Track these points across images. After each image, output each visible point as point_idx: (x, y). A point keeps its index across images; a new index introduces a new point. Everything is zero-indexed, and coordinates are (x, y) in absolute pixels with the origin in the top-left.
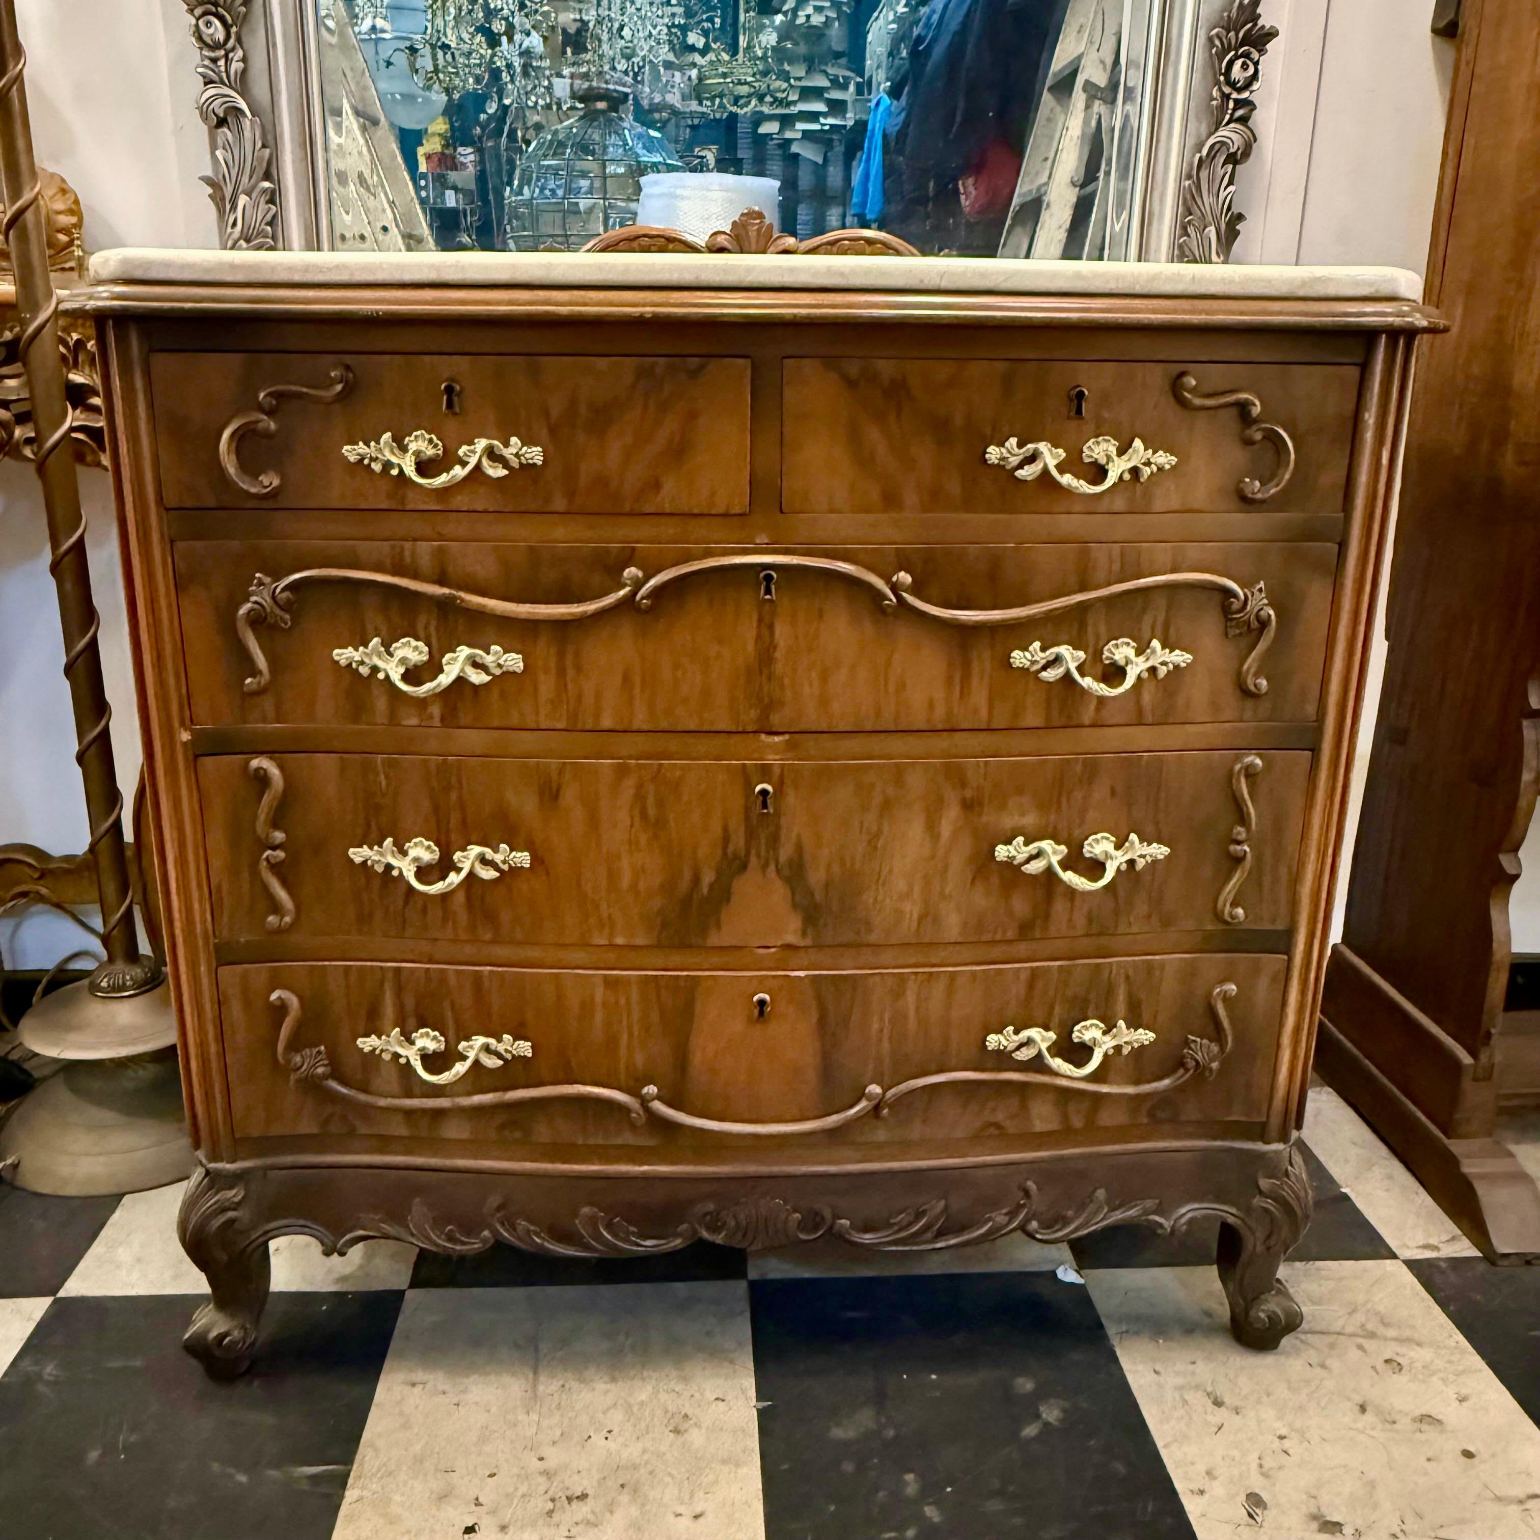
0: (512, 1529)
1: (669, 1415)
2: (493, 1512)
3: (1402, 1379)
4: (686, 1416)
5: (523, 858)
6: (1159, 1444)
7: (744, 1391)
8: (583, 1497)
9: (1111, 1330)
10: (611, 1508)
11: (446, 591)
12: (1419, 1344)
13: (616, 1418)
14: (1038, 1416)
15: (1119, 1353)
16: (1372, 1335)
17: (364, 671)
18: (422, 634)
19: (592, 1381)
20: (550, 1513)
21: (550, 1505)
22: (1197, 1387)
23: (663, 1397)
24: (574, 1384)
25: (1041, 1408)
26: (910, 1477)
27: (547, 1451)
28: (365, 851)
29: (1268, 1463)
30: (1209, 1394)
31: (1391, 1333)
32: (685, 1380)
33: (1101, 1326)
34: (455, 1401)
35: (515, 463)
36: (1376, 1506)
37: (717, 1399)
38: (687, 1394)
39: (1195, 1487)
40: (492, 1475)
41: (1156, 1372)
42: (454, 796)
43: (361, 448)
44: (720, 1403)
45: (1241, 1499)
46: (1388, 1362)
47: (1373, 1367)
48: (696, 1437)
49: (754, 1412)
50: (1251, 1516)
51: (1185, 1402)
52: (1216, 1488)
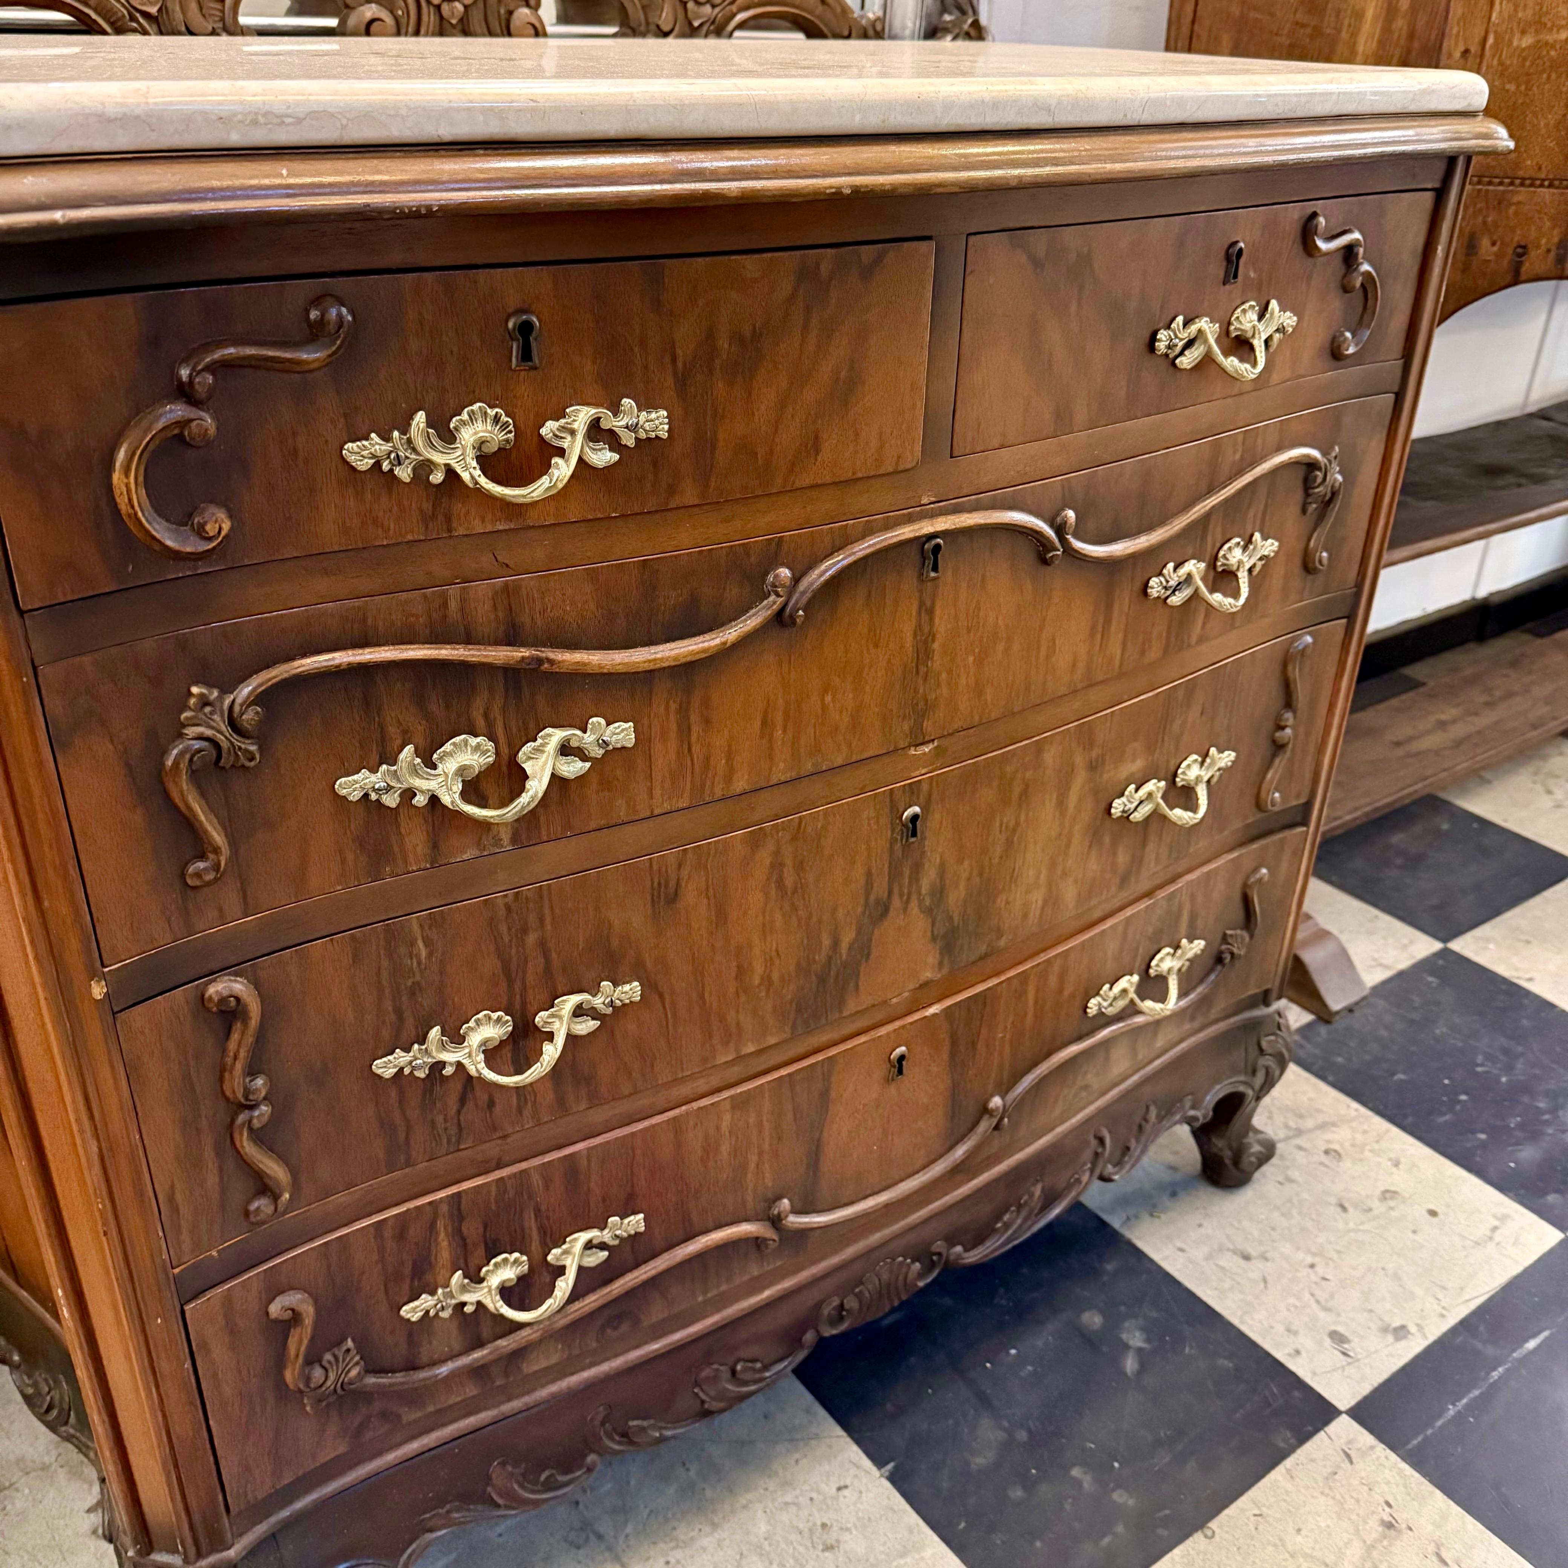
1: (806, 1533)
3: (1346, 1164)
4: (824, 1525)
5: (631, 991)
6: (1235, 1321)
7: (858, 1466)
9: (1115, 1222)
11: (524, 652)
12: (1334, 1125)
14: (1126, 1347)
15: (1140, 1244)
16: (1299, 1132)
17: (391, 800)
18: (480, 723)
19: (692, 1539)
22: (1221, 1249)
23: (785, 1517)
24: (678, 1554)
25: (1124, 1336)
26: (1076, 1472)
28: (400, 1058)
29: (1322, 1296)
30: (1234, 1252)
31: (1309, 1123)
32: (786, 1484)
33: (1103, 1225)
35: (628, 440)
36: (1412, 1296)
37: (839, 1489)
38: (805, 1500)
39: (1289, 1350)
41: (1181, 1250)
42: (531, 939)
43: (376, 445)
44: (845, 1492)
45: (1328, 1341)
46: (1327, 1152)
47: (1321, 1164)
48: (854, 1544)
49: (887, 1484)
50: (1345, 1354)
51: (1223, 1269)
52: (1305, 1342)
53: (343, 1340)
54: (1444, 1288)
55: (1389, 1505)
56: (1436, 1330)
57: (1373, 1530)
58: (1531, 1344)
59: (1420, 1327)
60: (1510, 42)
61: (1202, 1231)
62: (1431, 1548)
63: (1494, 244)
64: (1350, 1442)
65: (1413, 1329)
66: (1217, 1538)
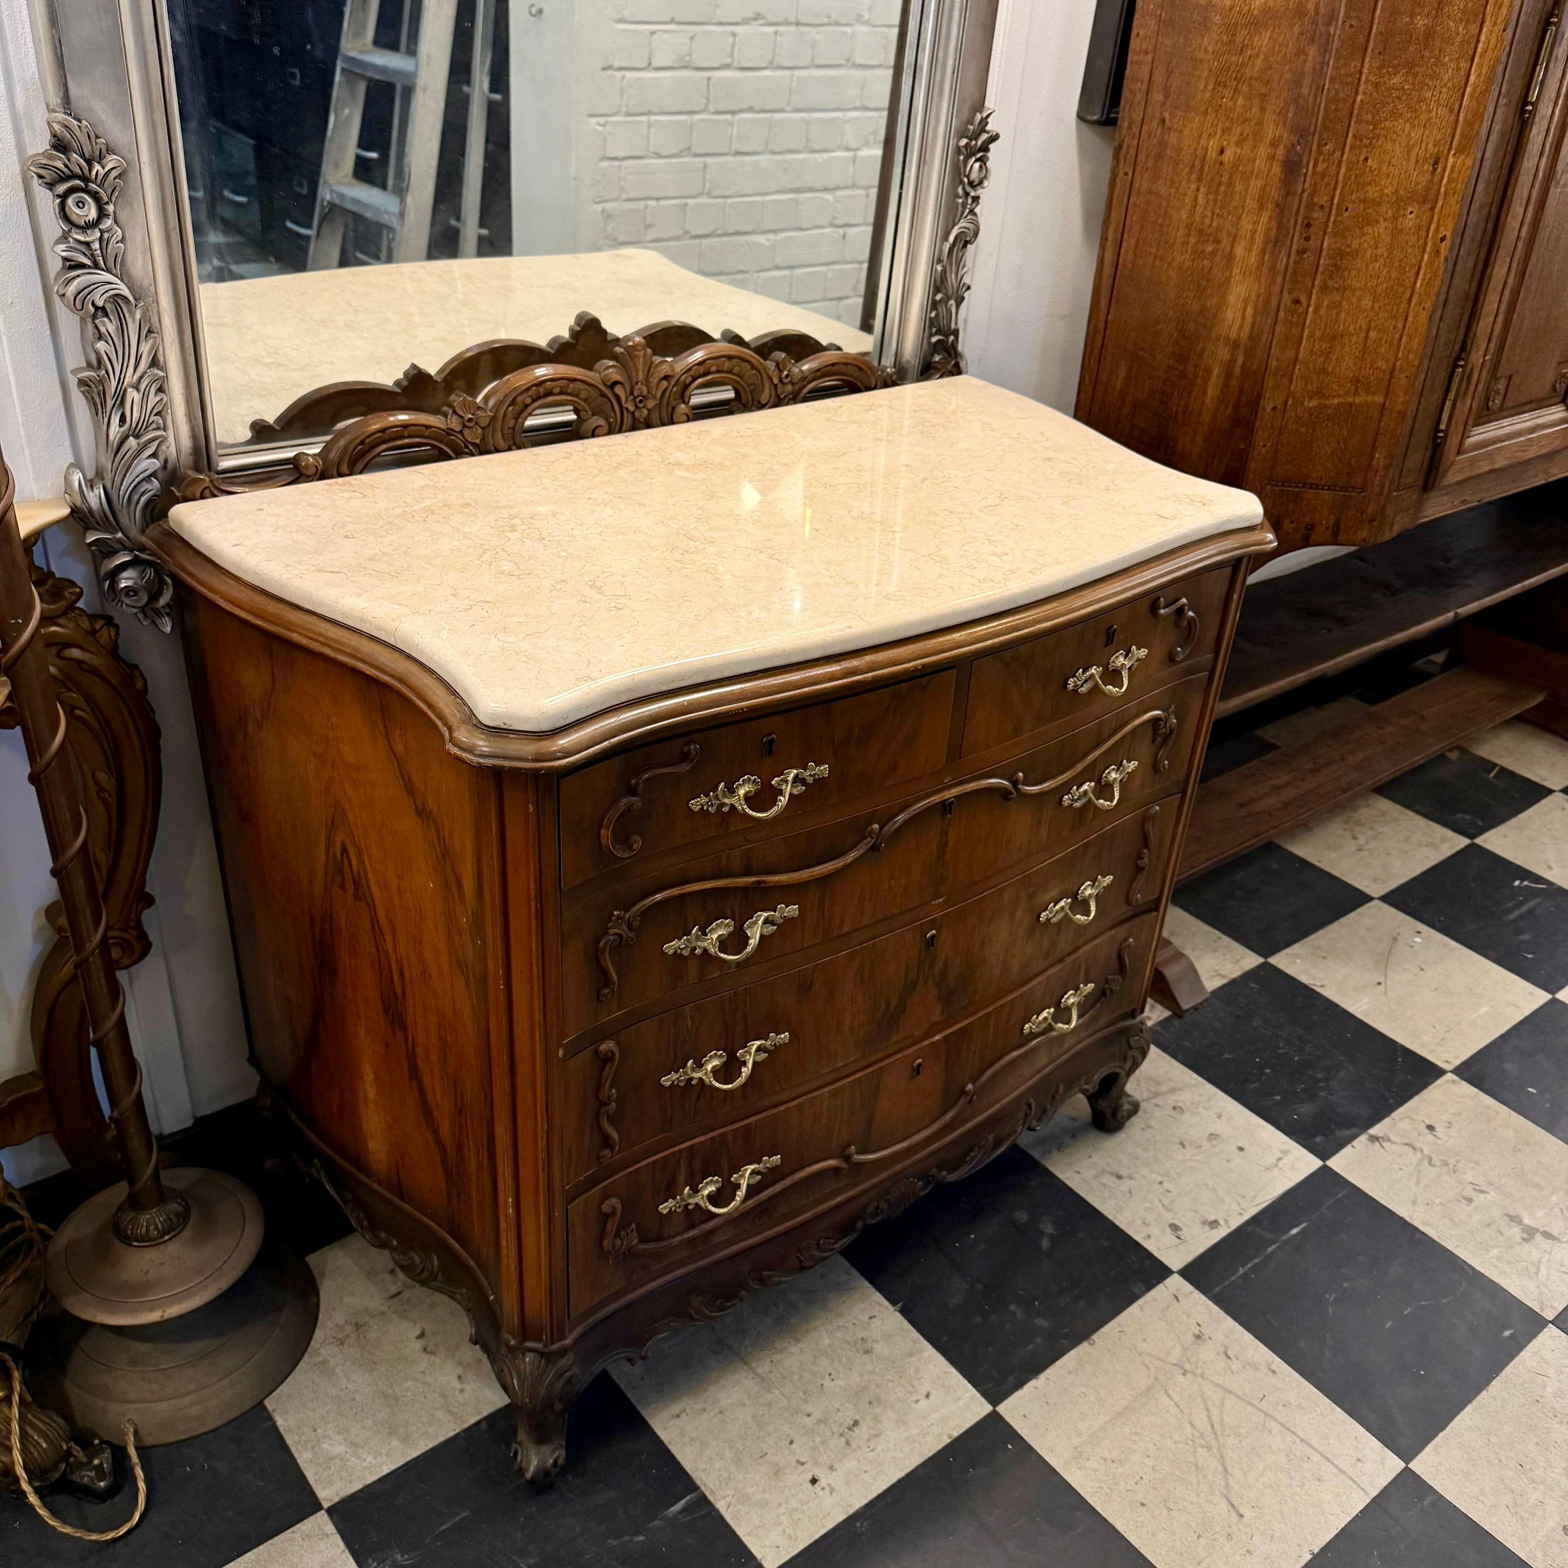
0: (836, 1466)
1: (853, 1343)
2: (816, 1463)
3: (1186, 1117)
4: (863, 1339)
5: (785, 1036)
6: (1111, 1217)
7: (881, 1305)
8: (856, 1423)
9: (1036, 1155)
10: (876, 1419)
11: (753, 879)
12: (1181, 1089)
13: (824, 1362)
14: (1043, 1233)
15: (1051, 1169)
16: (1157, 1095)
17: (686, 953)
18: (729, 913)
19: (785, 1348)
20: (848, 1443)
21: (843, 1440)
22: (1103, 1172)
23: (839, 1335)
24: (777, 1357)
25: (1041, 1227)
26: (1012, 1307)
27: (809, 1408)
28: (674, 1076)
29: (1166, 1202)
30: (1112, 1174)
31: (1164, 1088)
32: (839, 1315)
33: (1029, 1157)
34: (717, 1410)
35: (810, 780)
36: (1223, 1201)
37: (870, 1318)
38: (850, 1325)
39: (1144, 1235)
40: (792, 1442)
41: (1078, 1173)
42: (739, 1014)
43: (702, 799)
44: (875, 1320)
45: (1168, 1230)
46: (1174, 1108)
47: (1171, 1116)
48: (881, 1349)
49: (898, 1315)
50: (1178, 1238)
51: (1104, 1185)
52: (1154, 1230)
53: (630, 1224)
54: (1243, 1197)
55: (1199, 1325)
56: (1236, 1222)
57: (1189, 1339)
58: (1294, 1231)
59: (1226, 1221)
60: (1302, 404)
61: (1092, 1160)
62: (1222, 1350)
63: (1292, 522)
64: (1178, 1290)
65: (1222, 1222)
66: (1096, 1345)
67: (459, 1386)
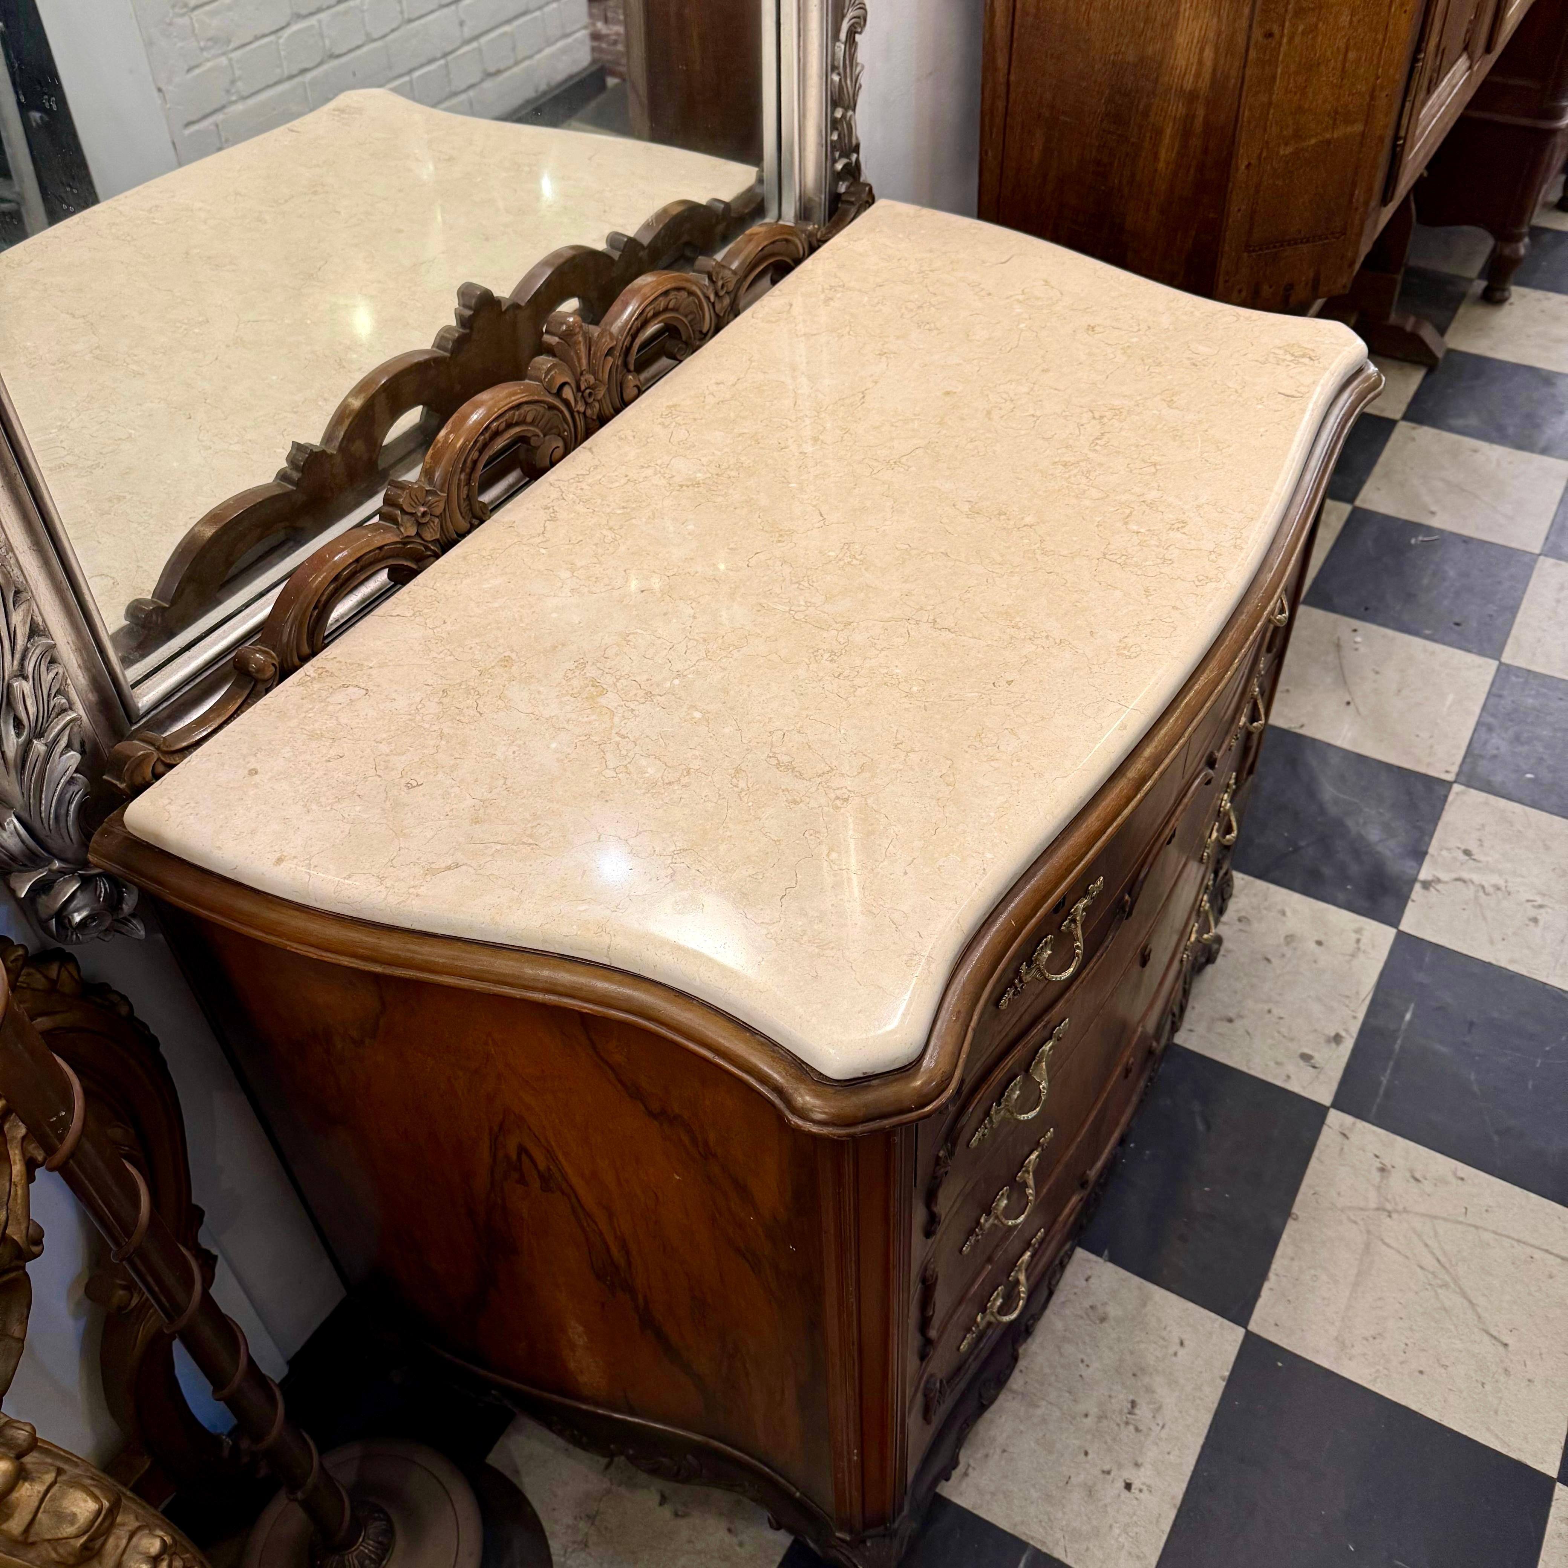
0: (1140, 1461)
1: (1085, 1316)
2: (1120, 1466)
3: (1255, 925)
4: (1092, 1307)
6: (1243, 1069)
7: (1089, 1261)
8: (1133, 1404)
10: (1149, 1390)
13: (1069, 1349)
20: (1137, 1430)
21: (1131, 1428)
22: (1213, 1021)
23: (1068, 1312)
25: (1189, 1106)
27: (1081, 1408)
29: (1285, 1031)
30: (1221, 1019)
34: (998, 1451)
36: (1332, 1009)
37: (1087, 1280)
38: (1072, 1297)
39: (1283, 1077)
40: (1086, 1454)
41: (1191, 1031)
44: (1092, 1281)
45: (1302, 1063)
46: (1240, 920)
47: (1241, 930)
48: (1113, 1311)
49: (1110, 1265)
50: (1314, 1067)
51: (1220, 1034)
52: (1290, 1068)
54: (1347, 997)
55: (1377, 1156)
56: (1355, 1028)
57: (1376, 1176)
58: (1408, 1017)
59: (1346, 1030)
60: (1278, 153)
61: (1196, 1011)
62: (1408, 1175)
63: (1271, 287)
64: (1341, 1126)
65: (1343, 1034)
66: (1300, 1219)
67: (735, 1540)
